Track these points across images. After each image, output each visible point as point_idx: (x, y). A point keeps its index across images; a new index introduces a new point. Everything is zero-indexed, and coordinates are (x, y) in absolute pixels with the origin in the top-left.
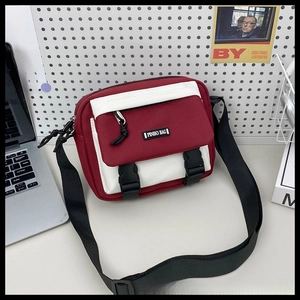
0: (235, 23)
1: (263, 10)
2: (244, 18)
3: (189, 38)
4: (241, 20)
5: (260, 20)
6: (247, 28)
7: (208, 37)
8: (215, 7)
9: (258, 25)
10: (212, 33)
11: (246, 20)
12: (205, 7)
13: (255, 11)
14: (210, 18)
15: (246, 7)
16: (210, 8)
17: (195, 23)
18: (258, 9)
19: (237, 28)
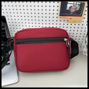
0: (68, 8)
1: (80, 4)
2: (72, 6)
3: (50, 14)
4: (71, 7)
5: (78, 8)
6: (73, 11)
7: (57, 14)
8: (60, 2)
9: (77, 9)
10: (59, 12)
11: (72, 7)
12: (56, 2)
13: (76, 4)
14: (58, 6)
15: (72, 2)
16: (58, 3)
17: (52, 8)
18: (78, 3)
19: (69, 10)
